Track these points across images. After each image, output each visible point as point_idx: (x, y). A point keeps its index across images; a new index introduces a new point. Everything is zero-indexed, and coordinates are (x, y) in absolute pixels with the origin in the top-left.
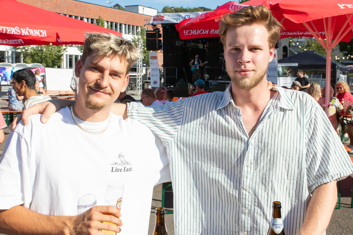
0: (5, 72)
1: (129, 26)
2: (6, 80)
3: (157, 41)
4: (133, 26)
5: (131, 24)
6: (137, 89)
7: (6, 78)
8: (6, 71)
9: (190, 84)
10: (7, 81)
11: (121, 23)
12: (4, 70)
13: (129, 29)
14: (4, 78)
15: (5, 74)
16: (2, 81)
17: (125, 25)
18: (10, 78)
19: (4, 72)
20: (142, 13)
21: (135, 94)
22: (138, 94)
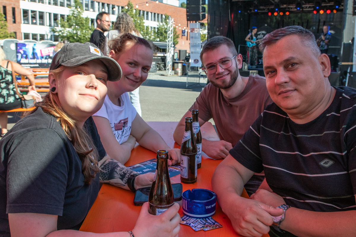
0: (26, 49)
1: (155, 14)
2: (26, 57)
3: (201, 8)
4: (158, 14)
5: (157, 12)
6: (167, 70)
7: (27, 55)
8: (27, 47)
9: (246, 64)
10: (28, 59)
11: (148, 11)
12: (24, 46)
13: (154, 17)
14: (25, 56)
15: (26, 51)
16: (22, 59)
17: (151, 13)
18: (31, 55)
19: (24, 48)
20: (166, 3)
21: (165, 75)
22: (168, 74)
